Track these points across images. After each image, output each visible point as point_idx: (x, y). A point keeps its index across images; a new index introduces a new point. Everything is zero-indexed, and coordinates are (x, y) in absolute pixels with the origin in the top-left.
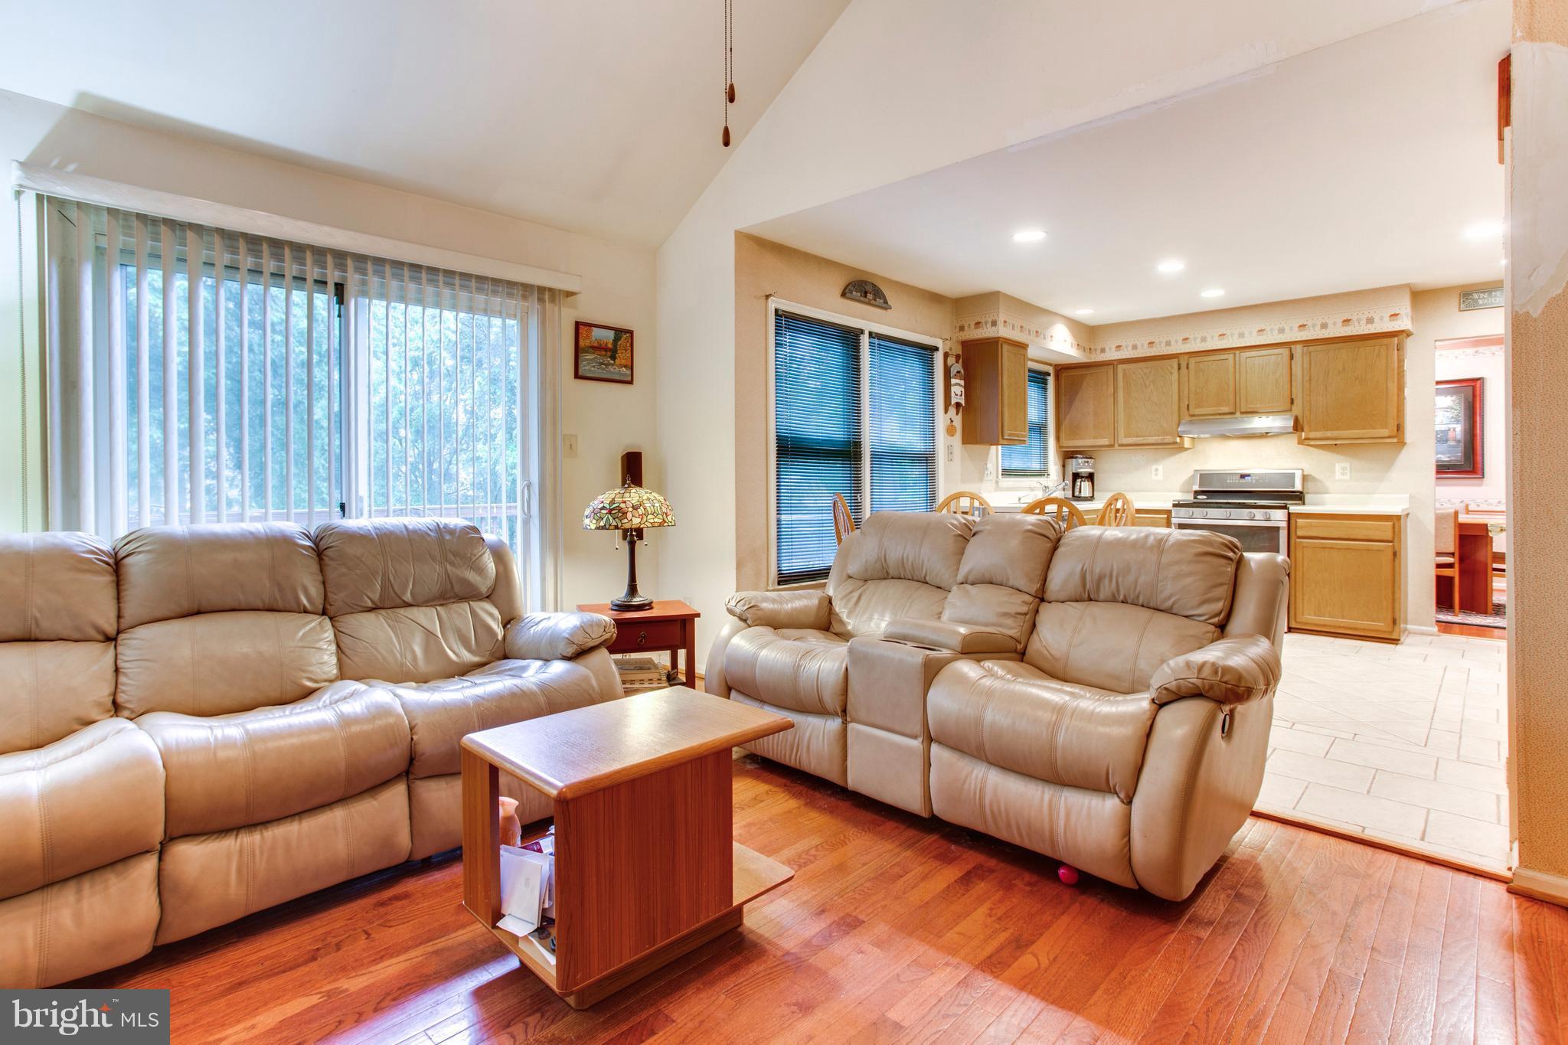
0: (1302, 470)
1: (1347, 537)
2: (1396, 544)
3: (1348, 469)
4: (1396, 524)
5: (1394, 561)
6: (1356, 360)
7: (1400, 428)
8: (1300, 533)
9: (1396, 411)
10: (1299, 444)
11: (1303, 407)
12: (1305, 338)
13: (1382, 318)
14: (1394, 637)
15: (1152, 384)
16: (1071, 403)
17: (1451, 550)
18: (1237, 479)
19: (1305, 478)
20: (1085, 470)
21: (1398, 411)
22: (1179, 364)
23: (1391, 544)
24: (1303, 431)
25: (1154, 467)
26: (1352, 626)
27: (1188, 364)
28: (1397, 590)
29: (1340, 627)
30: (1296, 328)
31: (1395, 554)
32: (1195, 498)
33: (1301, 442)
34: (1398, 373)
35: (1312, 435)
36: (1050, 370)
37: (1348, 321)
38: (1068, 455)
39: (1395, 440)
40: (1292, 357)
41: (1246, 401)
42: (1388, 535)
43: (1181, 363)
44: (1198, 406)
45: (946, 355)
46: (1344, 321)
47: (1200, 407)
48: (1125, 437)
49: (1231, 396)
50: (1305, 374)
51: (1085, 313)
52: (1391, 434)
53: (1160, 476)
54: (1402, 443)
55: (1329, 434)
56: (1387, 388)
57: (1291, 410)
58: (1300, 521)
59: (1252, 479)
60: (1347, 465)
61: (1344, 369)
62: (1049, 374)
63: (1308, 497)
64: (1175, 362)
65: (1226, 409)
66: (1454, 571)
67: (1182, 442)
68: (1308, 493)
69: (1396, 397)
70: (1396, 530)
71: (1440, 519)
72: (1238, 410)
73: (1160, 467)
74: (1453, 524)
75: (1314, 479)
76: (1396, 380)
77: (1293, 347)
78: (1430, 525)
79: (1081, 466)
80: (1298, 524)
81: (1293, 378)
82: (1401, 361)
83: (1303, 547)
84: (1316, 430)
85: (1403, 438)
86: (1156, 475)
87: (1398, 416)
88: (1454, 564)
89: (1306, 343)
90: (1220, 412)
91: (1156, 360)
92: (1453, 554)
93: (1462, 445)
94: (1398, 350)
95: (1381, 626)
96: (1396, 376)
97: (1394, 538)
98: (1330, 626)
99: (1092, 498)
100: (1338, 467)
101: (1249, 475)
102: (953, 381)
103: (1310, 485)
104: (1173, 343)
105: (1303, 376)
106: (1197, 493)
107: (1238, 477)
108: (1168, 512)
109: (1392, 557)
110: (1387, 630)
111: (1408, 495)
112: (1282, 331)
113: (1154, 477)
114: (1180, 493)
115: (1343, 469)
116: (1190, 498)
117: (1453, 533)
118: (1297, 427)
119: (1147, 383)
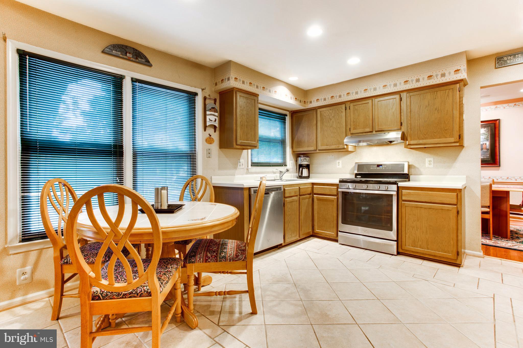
0: (408, 162)
1: (430, 201)
2: (459, 206)
3: (433, 161)
4: (459, 195)
5: (457, 216)
6: (435, 99)
7: (460, 137)
8: (404, 198)
9: (458, 127)
10: (405, 148)
11: (407, 127)
12: (407, 88)
13: (450, 73)
14: (458, 262)
15: (333, 118)
16: (298, 130)
17: (488, 204)
18: (375, 167)
19: (409, 167)
20: (305, 163)
21: (459, 127)
22: (346, 107)
23: (456, 206)
24: (407, 140)
25: (338, 161)
26: (433, 254)
27: (350, 107)
28: (459, 234)
29: (426, 254)
30: (403, 83)
31: (458, 212)
32: (356, 177)
33: (406, 147)
34: (460, 105)
35: (412, 142)
36: (287, 113)
37: (431, 76)
38: (297, 155)
39: (458, 144)
40: (401, 99)
41: (378, 125)
42: (454, 201)
43: (347, 106)
44: (355, 129)
45: (205, 99)
46: (429, 77)
47: (356, 129)
48: (321, 146)
49: (371, 122)
50: (408, 108)
51: (294, 79)
52: (455, 141)
53: (340, 166)
54: (462, 146)
55: (421, 142)
56: (453, 114)
57: (401, 129)
58: (404, 191)
59: (383, 167)
60: (432, 159)
61: (429, 105)
62: (286, 115)
63: (411, 177)
64: (343, 106)
65: (368, 130)
66: (490, 216)
67: (348, 148)
68: (411, 175)
69: (458, 119)
70: (459, 197)
71: (483, 188)
72: (374, 130)
73: (341, 161)
74: (489, 191)
75: (415, 167)
76: (458, 109)
77: (402, 94)
78: (478, 192)
79: (303, 161)
80: (403, 193)
81: (402, 111)
82: (461, 98)
83: (406, 206)
84: (414, 139)
85: (463, 143)
86: (339, 165)
87: (460, 130)
88: (489, 212)
89: (408, 91)
90: (365, 131)
91: (335, 105)
92: (489, 207)
93: (489, 151)
94: (459, 91)
95: (450, 256)
96: (458, 107)
97: (457, 203)
98: (421, 253)
99: (308, 177)
100: (427, 160)
101: (381, 165)
102: (208, 113)
103: (412, 171)
104: (342, 96)
105: (407, 109)
106: (356, 175)
107: (376, 166)
108: (337, 185)
109: (456, 214)
110: (453, 258)
111: (465, 176)
112: (395, 85)
113: (338, 167)
114: (349, 175)
115: (430, 161)
116: (353, 177)
117: (489, 196)
118: (404, 137)
119: (331, 118)
